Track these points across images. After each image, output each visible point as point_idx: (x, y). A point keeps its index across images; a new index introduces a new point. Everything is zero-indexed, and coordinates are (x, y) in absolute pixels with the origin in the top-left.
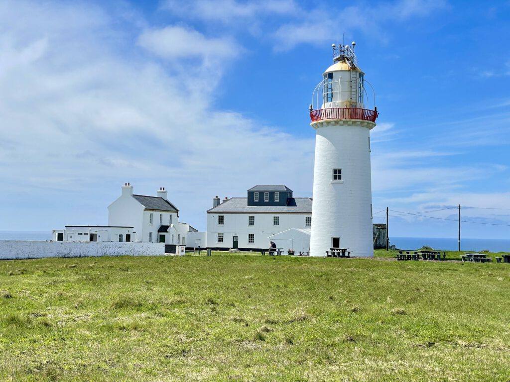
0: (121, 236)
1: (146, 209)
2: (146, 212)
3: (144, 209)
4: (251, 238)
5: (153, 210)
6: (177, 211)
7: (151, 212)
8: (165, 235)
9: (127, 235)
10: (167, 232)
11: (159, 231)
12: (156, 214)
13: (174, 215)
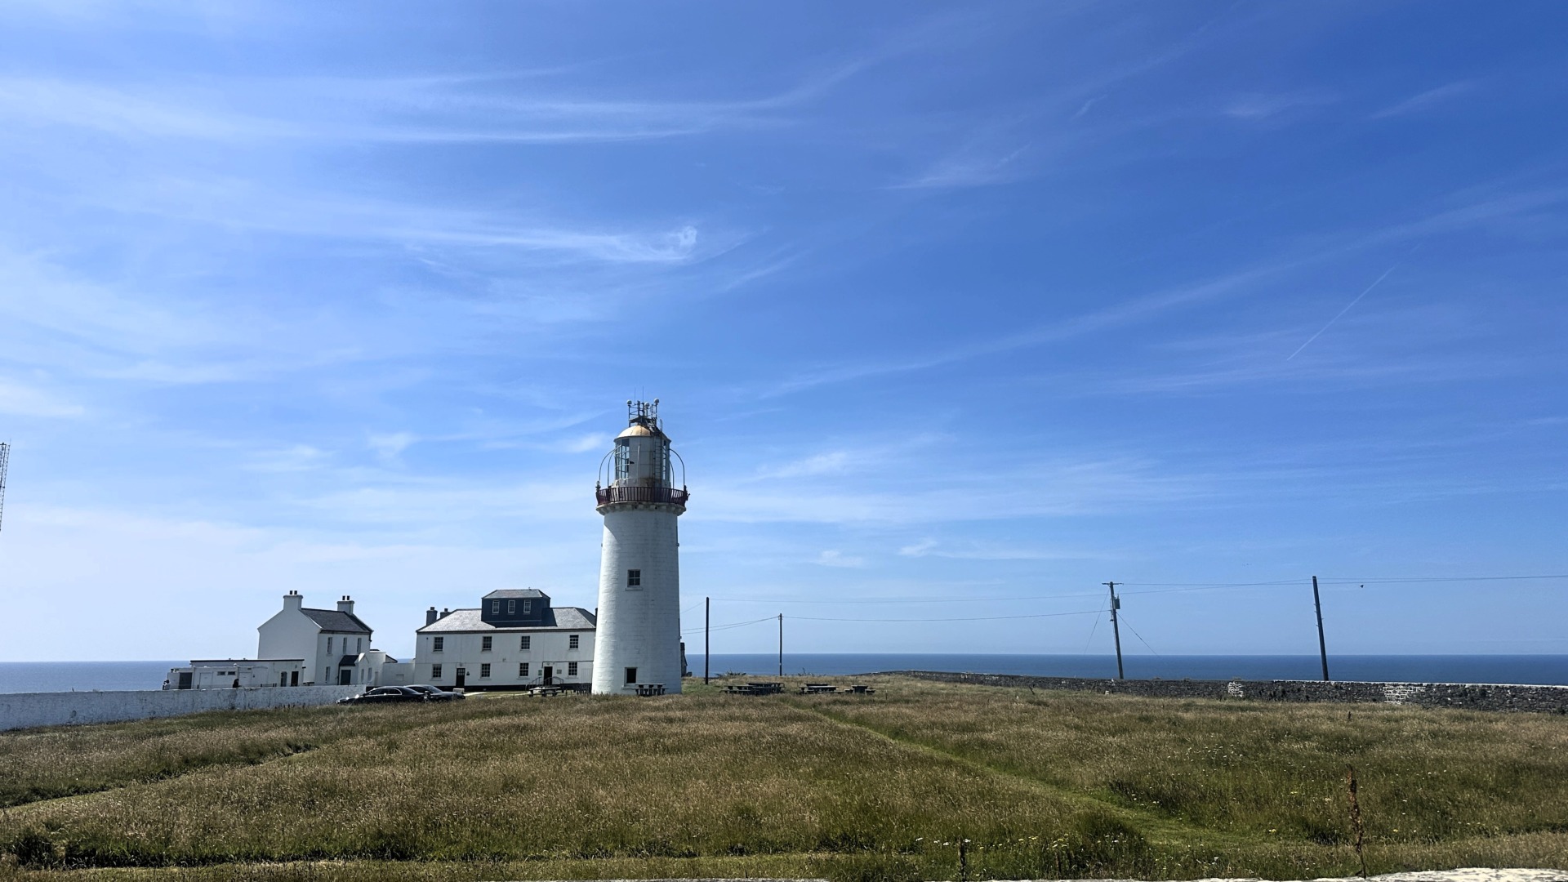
0: (284, 675)
1: (322, 631)
2: (322, 635)
3: (319, 631)
4: (486, 670)
5: (333, 632)
6: (370, 632)
7: (330, 635)
8: (350, 671)
9: (293, 673)
10: (354, 665)
11: (340, 665)
12: (338, 639)
13: (364, 637)
